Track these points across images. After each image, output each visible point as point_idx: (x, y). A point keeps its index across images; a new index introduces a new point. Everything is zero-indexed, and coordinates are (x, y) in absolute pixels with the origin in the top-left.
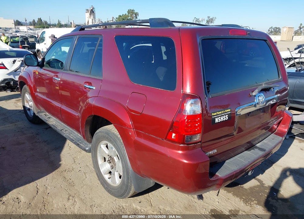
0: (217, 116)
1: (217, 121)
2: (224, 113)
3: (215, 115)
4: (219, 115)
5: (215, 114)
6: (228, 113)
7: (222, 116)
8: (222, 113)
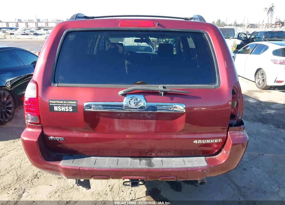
0: (56, 105)
1: (56, 109)
2: (66, 104)
3: (53, 103)
4: (59, 104)
5: (55, 102)
6: (72, 105)
7: (63, 106)
8: (64, 104)
